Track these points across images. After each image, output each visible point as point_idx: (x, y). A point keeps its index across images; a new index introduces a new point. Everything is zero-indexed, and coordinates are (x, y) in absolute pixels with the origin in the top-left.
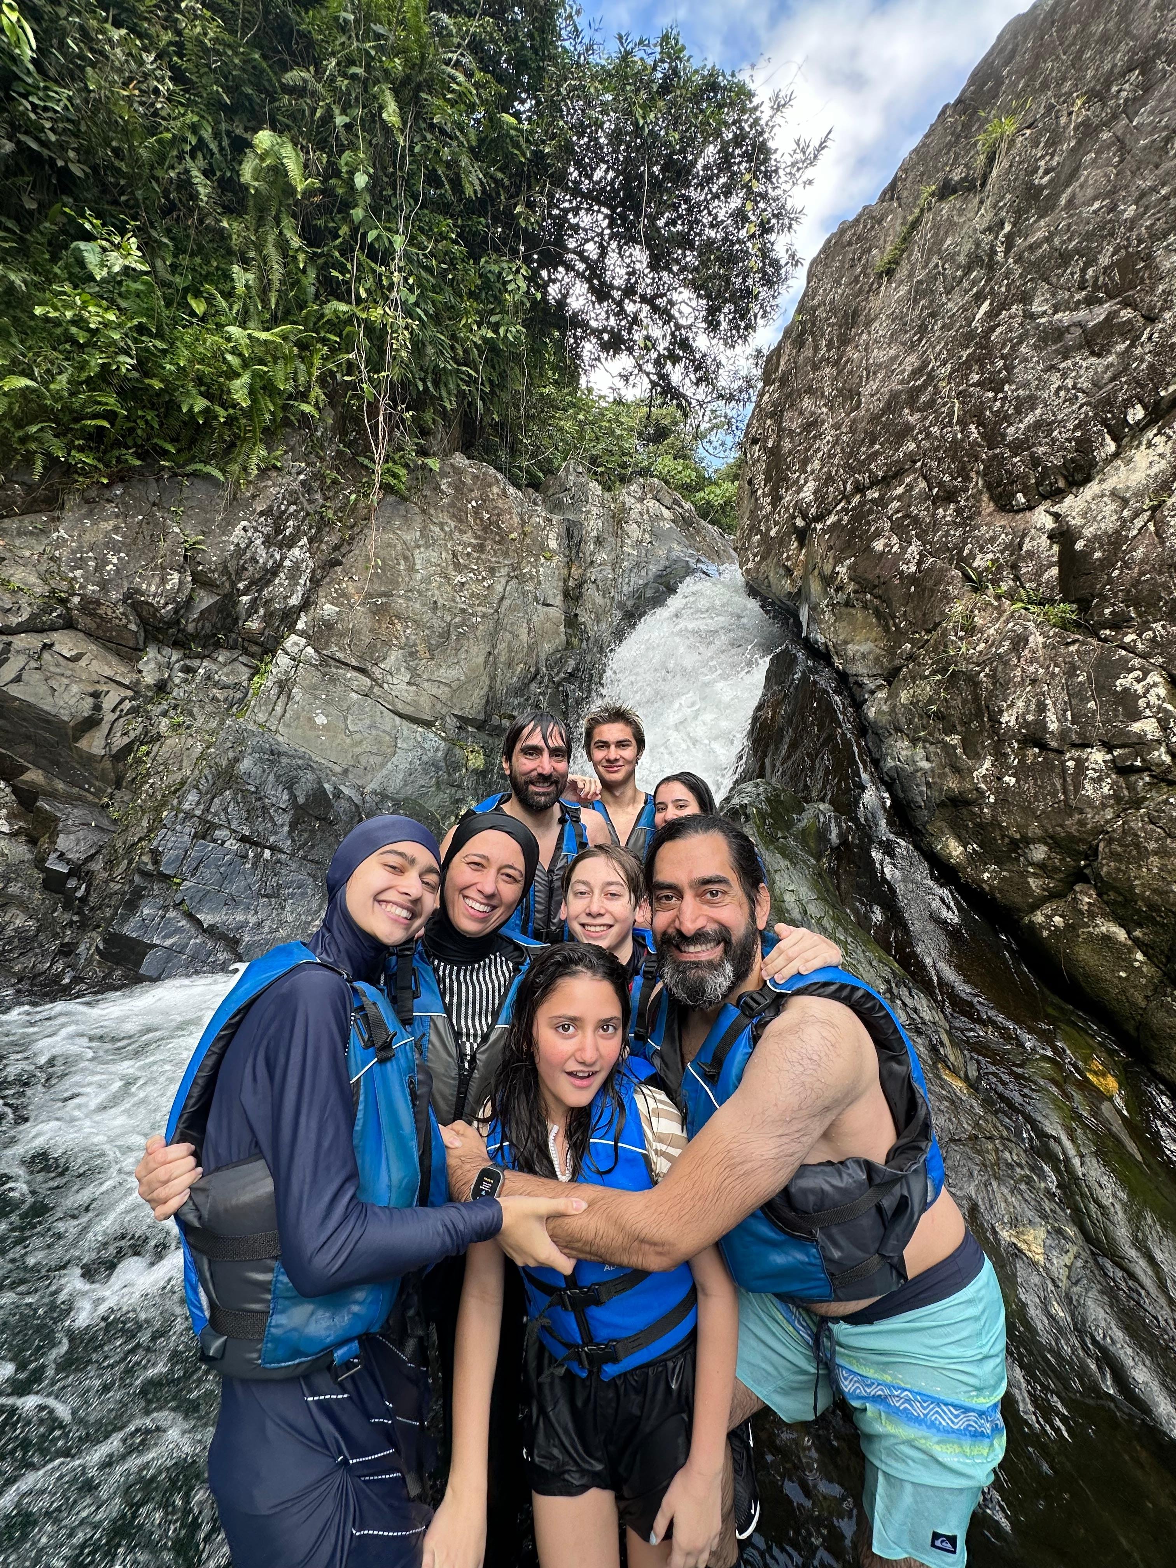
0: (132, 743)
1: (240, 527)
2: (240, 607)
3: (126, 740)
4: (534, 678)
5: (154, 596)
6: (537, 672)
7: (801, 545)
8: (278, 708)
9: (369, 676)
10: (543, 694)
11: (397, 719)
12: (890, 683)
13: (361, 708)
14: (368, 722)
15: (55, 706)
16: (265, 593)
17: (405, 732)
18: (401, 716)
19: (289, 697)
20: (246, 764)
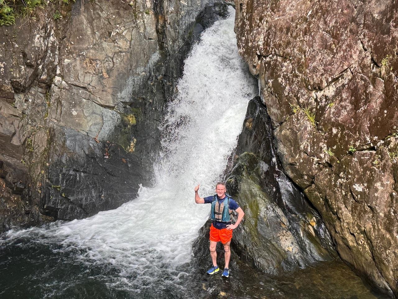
0: (26, 139)
1: (36, 38)
2: (39, 70)
3: (25, 138)
4: (149, 79)
5: (19, 78)
6: (150, 75)
7: (259, 59)
8: (58, 111)
9: (87, 90)
10: (154, 85)
11: (101, 108)
12: (281, 125)
13: (88, 105)
14: (91, 111)
15: (4, 130)
16: (45, 62)
17: (106, 113)
18: (102, 106)
19: (61, 106)
20: (68, 142)
